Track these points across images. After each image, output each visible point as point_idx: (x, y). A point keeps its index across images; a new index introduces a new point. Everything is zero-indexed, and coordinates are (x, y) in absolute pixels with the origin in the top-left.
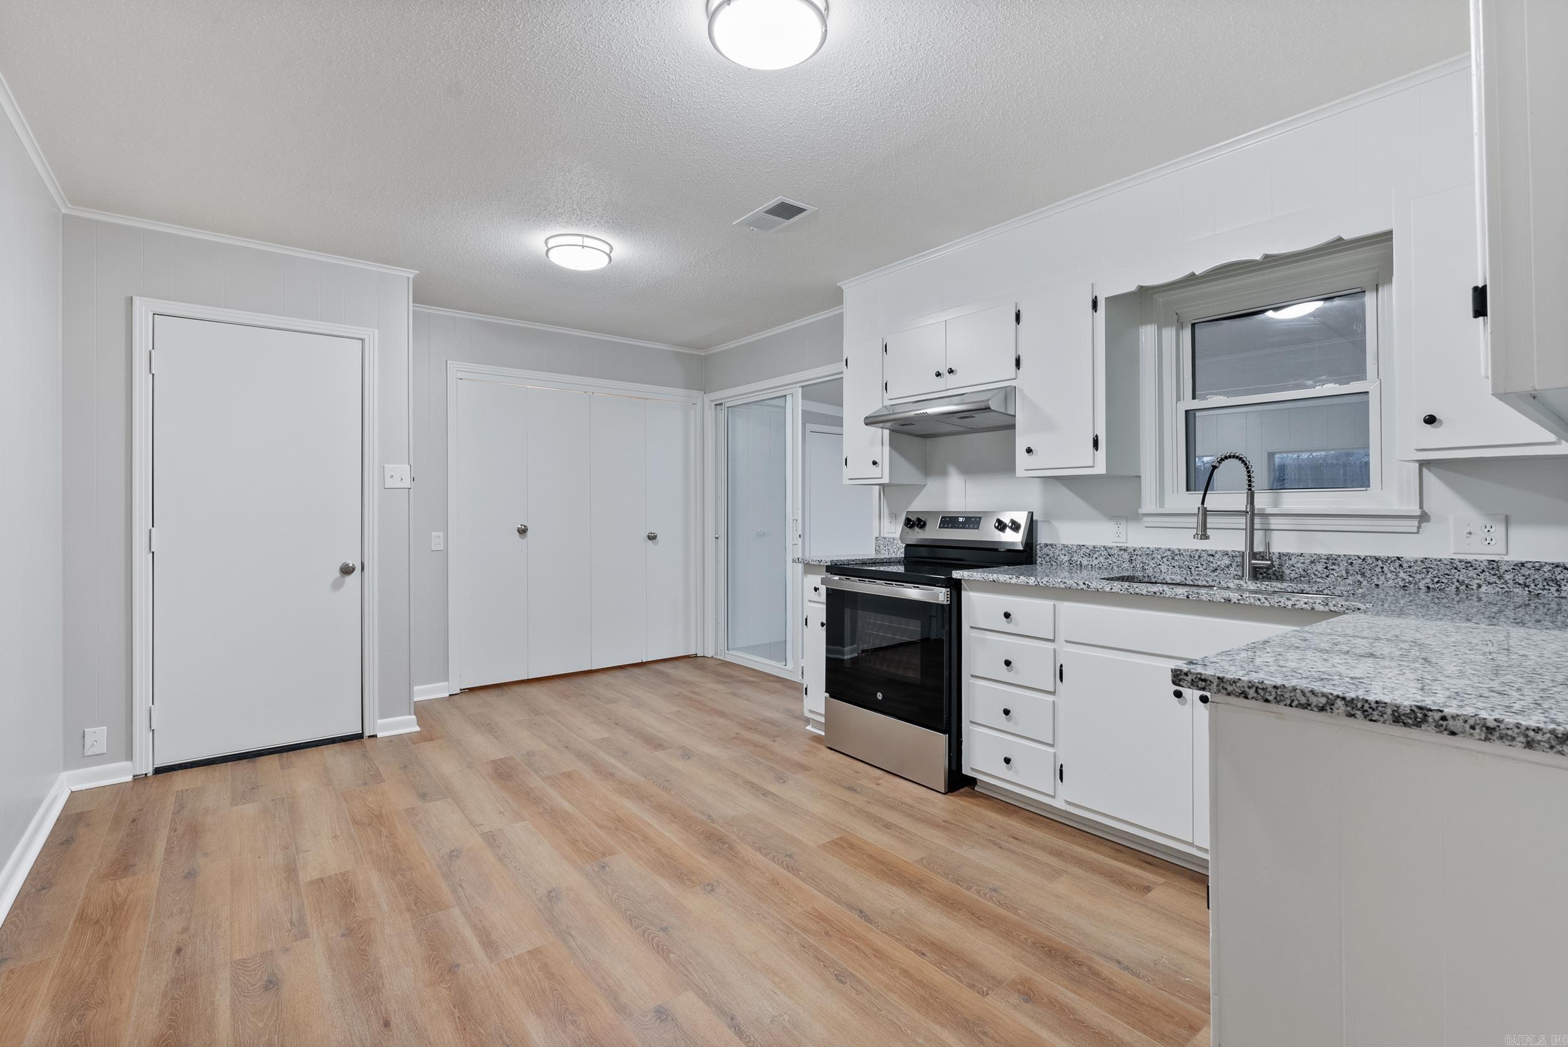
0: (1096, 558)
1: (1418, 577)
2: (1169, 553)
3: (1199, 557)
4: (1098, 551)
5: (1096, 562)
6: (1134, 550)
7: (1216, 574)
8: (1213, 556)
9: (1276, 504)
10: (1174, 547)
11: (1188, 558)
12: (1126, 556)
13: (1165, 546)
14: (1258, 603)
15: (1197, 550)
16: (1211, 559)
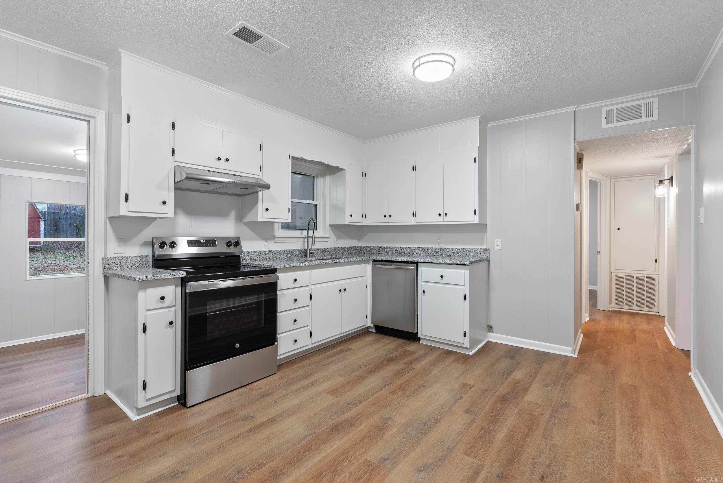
0: (261, 256)
1: (330, 252)
2: (284, 251)
3: (292, 252)
4: (262, 253)
5: (261, 258)
6: (274, 251)
7: (296, 257)
8: (295, 251)
9: (302, 234)
10: (285, 249)
11: (289, 253)
12: (271, 254)
13: (282, 249)
14: (355, 260)
15: (291, 250)
16: (294, 252)
